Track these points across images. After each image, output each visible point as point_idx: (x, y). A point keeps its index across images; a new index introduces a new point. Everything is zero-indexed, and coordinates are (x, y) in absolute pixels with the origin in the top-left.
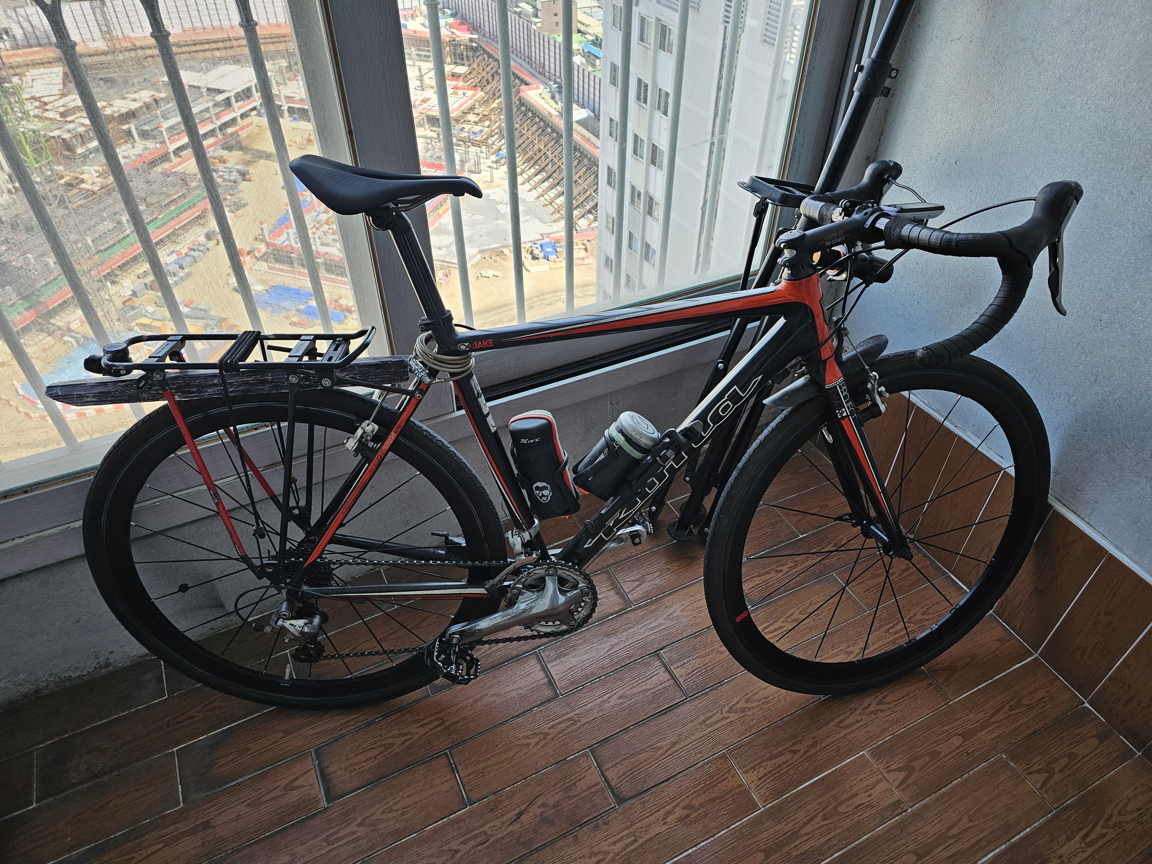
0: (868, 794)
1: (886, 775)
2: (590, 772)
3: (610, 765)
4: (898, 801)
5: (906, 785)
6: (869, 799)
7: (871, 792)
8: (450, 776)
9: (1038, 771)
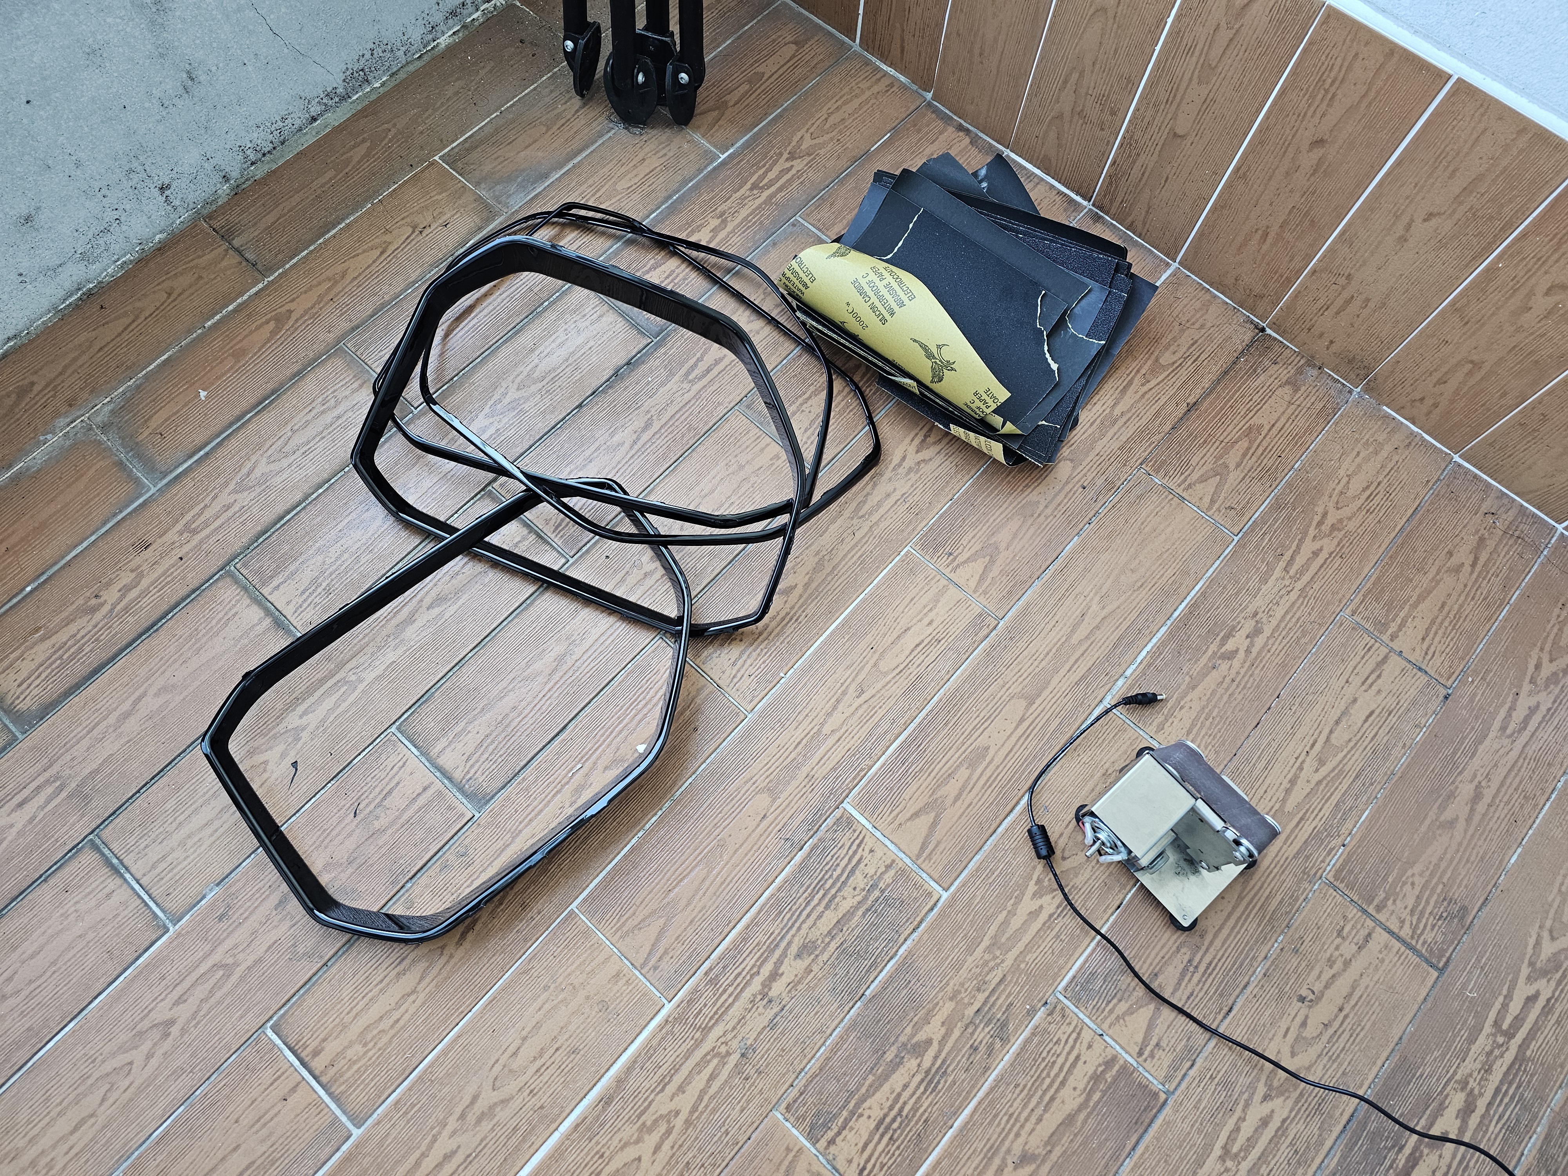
0: (926, 621)
1: (951, 576)
2: (408, 768)
3: (443, 743)
4: (980, 615)
5: (989, 580)
6: (930, 629)
7: (931, 615)
8: (113, 883)
9: (1203, 479)
